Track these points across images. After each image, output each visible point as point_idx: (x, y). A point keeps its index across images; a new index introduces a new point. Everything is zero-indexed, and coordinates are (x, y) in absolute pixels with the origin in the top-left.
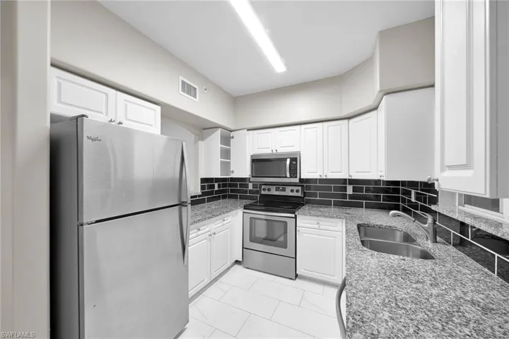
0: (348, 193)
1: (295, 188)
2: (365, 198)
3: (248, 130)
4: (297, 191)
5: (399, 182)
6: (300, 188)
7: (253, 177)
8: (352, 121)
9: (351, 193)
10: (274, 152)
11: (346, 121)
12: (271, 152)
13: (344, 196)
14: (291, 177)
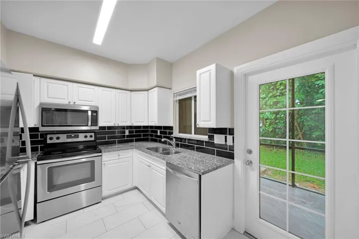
0: (126, 134)
1: (88, 135)
2: (134, 136)
3: (34, 75)
4: (91, 136)
5: (148, 126)
6: (93, 134)
7: (42, 126)
8: (133, 93)
9: (128, 134)
10: (72, 103)
11: (130, 92)
12: (67, 103)
13: (124, 136)
14: (92, 125)
